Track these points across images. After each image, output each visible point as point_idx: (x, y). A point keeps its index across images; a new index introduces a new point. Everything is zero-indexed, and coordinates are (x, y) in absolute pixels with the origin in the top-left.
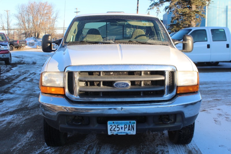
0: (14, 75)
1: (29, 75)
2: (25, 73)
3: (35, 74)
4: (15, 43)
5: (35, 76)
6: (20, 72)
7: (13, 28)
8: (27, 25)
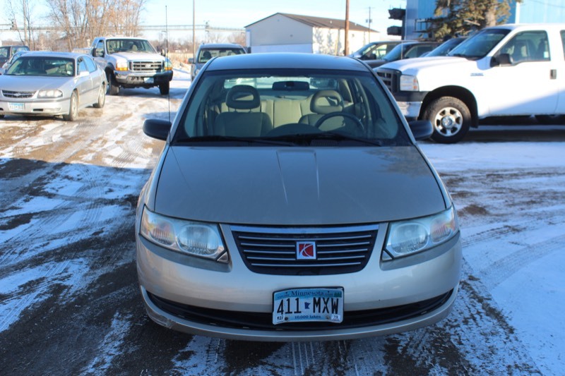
0: (51, 143)
1: (90, 145)
2: (79, 140)
6: (64, 136)
7: (38, 26)
8: (71, 18)
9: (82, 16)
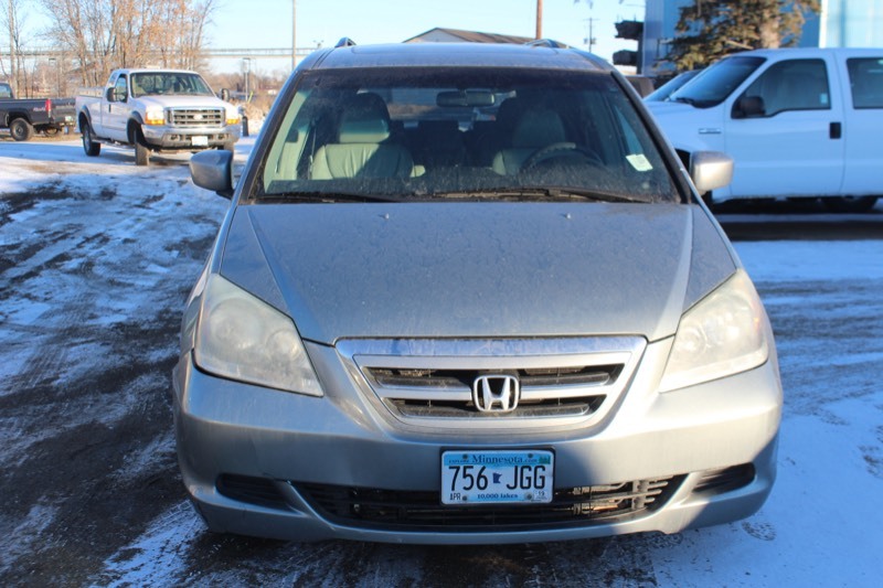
0: (17, 242)
1: (79, 246)
2: (64, 237)
3: (105, 240)
4: (36, 109)
5: (102, 249)
6: (42, 232)
7: (33, 50)
8: (88, 36)
9: (106, 33)
